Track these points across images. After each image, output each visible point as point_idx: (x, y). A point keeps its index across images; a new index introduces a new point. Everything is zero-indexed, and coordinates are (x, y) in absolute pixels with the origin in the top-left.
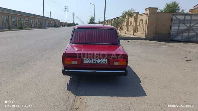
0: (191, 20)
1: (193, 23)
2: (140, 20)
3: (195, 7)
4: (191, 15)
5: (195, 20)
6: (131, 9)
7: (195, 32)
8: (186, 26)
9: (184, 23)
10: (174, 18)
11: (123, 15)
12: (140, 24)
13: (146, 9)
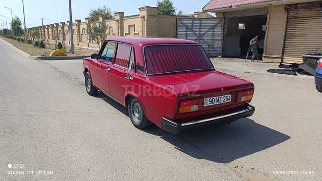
0: (201, 26)
1: (203, 31)
2: (129, 26)
3: (204, 9)
4: (200, 19)
5: (206, 27)
6: (104, 7)
7: (207, 43)
8: (195, 35)
9: (193, 31)
10: (180, 24)
11: (91, 16)
12: (129, 32)
13: (139, 9)
